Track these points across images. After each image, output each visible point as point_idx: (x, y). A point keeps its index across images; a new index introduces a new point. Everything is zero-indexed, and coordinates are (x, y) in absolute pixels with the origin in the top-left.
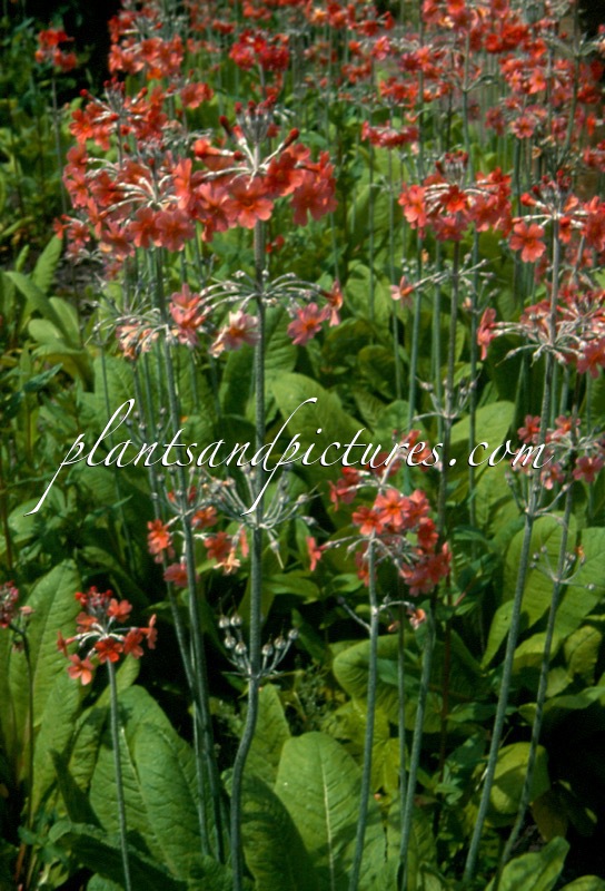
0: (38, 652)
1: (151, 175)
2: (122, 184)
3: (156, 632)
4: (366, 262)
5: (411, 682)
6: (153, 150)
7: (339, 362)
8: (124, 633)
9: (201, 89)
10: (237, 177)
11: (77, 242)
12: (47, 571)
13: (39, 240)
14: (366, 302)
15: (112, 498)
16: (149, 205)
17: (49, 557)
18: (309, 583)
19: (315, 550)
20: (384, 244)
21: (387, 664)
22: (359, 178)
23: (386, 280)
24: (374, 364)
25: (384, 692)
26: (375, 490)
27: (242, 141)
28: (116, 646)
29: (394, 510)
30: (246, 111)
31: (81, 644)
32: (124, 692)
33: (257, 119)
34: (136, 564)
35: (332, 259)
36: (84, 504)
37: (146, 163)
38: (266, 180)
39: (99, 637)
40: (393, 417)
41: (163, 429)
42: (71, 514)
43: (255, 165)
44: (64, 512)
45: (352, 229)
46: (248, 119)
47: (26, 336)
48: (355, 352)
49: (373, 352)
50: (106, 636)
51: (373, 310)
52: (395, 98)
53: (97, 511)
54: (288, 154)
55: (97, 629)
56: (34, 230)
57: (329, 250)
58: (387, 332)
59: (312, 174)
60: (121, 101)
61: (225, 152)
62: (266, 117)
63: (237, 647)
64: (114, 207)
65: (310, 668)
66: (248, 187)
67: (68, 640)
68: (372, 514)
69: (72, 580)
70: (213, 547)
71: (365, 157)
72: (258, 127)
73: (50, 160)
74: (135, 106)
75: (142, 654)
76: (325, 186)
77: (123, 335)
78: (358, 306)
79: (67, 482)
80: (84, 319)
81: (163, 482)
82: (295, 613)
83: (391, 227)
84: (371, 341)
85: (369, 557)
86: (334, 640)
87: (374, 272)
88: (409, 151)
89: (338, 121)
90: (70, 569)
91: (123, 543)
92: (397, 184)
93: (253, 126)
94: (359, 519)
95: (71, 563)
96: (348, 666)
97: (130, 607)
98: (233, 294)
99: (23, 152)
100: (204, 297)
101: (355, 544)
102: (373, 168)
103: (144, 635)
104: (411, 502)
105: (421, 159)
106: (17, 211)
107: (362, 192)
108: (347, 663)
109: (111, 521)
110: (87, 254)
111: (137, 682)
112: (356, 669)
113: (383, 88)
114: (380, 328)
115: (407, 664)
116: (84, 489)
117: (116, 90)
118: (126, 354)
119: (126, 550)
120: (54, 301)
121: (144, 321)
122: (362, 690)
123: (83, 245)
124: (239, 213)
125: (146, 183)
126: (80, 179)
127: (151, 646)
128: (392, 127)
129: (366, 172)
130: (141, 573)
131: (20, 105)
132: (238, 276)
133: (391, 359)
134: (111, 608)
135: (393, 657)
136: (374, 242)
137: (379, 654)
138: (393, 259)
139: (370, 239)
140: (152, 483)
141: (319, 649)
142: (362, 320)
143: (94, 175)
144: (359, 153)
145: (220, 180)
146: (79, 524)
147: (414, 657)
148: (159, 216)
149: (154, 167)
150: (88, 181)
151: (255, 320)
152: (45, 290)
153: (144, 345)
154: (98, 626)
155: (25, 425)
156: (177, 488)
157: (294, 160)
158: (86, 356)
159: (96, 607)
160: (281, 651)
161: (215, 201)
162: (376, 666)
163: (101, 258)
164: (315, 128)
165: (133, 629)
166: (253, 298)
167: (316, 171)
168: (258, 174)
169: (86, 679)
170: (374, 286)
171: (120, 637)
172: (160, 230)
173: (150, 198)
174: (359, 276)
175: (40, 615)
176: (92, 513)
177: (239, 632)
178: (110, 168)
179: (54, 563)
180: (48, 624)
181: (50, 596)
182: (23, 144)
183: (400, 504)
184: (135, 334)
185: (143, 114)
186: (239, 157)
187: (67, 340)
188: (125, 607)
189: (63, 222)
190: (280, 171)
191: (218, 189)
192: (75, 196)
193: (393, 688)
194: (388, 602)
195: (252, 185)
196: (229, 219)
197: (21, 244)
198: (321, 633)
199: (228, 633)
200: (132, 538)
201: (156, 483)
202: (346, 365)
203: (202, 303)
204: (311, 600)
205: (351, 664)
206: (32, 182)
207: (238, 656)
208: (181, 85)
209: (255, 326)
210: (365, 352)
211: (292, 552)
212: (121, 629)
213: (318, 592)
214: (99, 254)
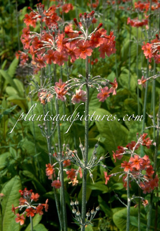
0: (5, 210)
1: (53, 38)
2: (43, 41)
3: (48, 206)
4: (127, 68)
5: (143, 225)
6: (54, 29)
7: (117, 104)
8: (36, 206)
9: (69, 6)
10: (80, 40)
11: (24, 60)
12: (10, 179)
13: (10, 58)
14: (127, 82)
15: (33, 153)
16: (52, 49)
17: (10, 174)
18: (105, 186)
19: (107, 177)
20: (134, 62)
21: (134, 218)
22: (125, 37)
23: (135, 74)
24: (130, 105)
25: (132, 228)
26: (130, 154)
27: (82, 28)
28: (33, 211)
29: (137, 163)
30: (83, 16)
31: (20, 209)
32: (36, 226)
33: (87, 19)
34: (42, 177)
35: (115, 67)
36: (24, 155)
37: (51, 34)
38: (90, 42)
39: (27, 207)
40: (137, 125)
41: (53, 130)
42: (18, 159)
43: (86, 36)
44: (16, 158)
45: (122, 55)
46: (84, 20)
47: (5, 93)
48: (123, 101)
49: (129, 101)
50: (30, 207)
51: (130, 85)
52: (140, 9)
53: (28, 158)
54: (98, 32)
55: (26, 204)
56: (9, 54)
57: (114, 63)
58: (135, 94)
59: (107, 40)
60: (42, 11)
61: (75, 32)
62: (90, 19)
63: (77, 213)
64: (39, 49)
65: (104, 217)
66: (83, 44)
67: (16, 208)
68: (128, 164)
69: (18, 183)
70: (69, 174)
71: (128, 30)
72: (87, 22)
73: (15, 29)
74: (47, 13)
75: (43, 214)
76: (112, 44)
77: (41, 95)
78: (124, 84)
79: (18, 147)
80: (25, 87)
81: (53, 149)
82: (99, 197)
83: (137, 54)
84: (129, 97)
85: (127, 180)
86: (114, 207)
87: (131, 71)
88: (145, 28)
89: (118, 16)
90: (18, 179)
91: (38, 169)
92: (140, 40)
93: (86, 22)
94: (124, 166)
95: (18, 177)
96: (118, 218)
97: (39, 196)
98: (78, 83)
99: (6, 26)
100: (67, 84)
101: (122, 175)
102: (131, 33)
103: (44, 207)
104: (143, 160)
105: (149, 31)
106: (3, 47)
107: (127, 42)
108: (118, 216)
109: (33, 161)
110: (27, 65)
111: (41, 222)
112: (121, 219)
113: (136, 5)
114: (132, 92)
115: (141, 218)
116: (23, 149)
117: (41, 7)
118: (42, 102)
119: (38, 172)
120: (15, 81)
121: (48, 91)
122: (124, 227)
123: (25, 61)
124: (80, 54)
125: (51, 41)
126: (27, 39)
127: (46, 211)
128: (138, 19)
129: (128, 35)
130: (43, 180)
131: (5, 9)
132: (79, 77)
133: (136, 104)
134: (32, 196)
135: (136, 215)
136: (131, 60)
137: (131, 214)
138: (138, 67)
139: (129, 59)
140: (49, 149)
141: (108, 210)
142: (126, 89)
143: (32, 38)
144: (126, 28)
145: (73, 41)
146: (21, 162)
147: (144, 216)
148: (55, 53)
149: (54, 35)
150: (30, 39)
151: (85, 92)
152: (12, 76)
153: (48, 99)
154: (27, 202)
155: (3, 126)
156: (58, 152)
157: (101, 34)
158: (26, 100)
159: (26, 196)
160: (93, 215)
161: (71, 49)
162: (129, 218)
163: (32, 66)
164: (110, 19)
165: (40, 204)
166: (85, 84)
167: (108, 38)
168: (87, 39)
169: (22, 223)
170: (130, 77)
171: (35, 207)
172: (56, 58)
173: (52, 46)
174: (125, 73)
175: (6, 196)
176: (26, 159)
177: (78, 207)
178: (37, 35)
179: (12, 176)
180: (9, 199)
181: (10, 189)
182: (6, 23)
183: (139, 160)
184: (45, 95)
185: (50, 16)
186: (80, 33)
187: (19, 94)
188: (37, 196)
189: (19, 53)
190: (95, 38)
191: (73, 45)
192: (25, 45)
193: (135, 227)
194: (134, 197)
195: (85, 43)
196: (76, 55)
197: (4, 59)
198: (109, 205)
199: (73, 207)
200: (40, 167)
201: (50, 149)
202: (119, 106)
203: (66, 86)
204: (105, 192)
205: (120, 217)
206: (8, 37)
207: (77, 216)
208: (62, 4)
209: (86, 94)
210: (126, 101)
211: (99, 175)
212: (35, 204)
213: (108, 189)
214: (31, 65)
